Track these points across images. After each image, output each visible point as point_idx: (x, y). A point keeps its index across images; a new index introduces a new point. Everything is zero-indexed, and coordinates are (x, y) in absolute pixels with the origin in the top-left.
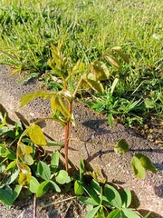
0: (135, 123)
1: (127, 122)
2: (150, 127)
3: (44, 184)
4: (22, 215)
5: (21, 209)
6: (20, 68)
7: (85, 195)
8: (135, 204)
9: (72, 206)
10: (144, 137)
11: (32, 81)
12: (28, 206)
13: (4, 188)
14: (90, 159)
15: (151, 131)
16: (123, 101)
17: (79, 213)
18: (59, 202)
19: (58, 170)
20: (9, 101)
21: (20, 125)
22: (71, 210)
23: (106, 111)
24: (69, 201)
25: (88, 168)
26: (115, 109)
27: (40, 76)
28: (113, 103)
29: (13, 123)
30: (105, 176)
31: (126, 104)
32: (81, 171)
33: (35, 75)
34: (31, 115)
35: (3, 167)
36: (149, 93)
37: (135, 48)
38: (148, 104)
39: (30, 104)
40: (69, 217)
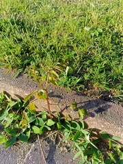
0: (81, 89)
1: (77, 89)
2: (88, 89)
3: (42, 128)
4: (33, 145)
5: (32, 142)
6: (10, 67)
7: (63, 129)
8: (86, 127)
10: (86, 95)
11: (20, 75)
12: (35, 140)
13: (20, 135)
14: (62, 111)
15: (89, 91)
16: (73, 78)
18: (51, 135)
19: (47, 120)
20: (11, 89)
21: (20, 101)
22: (57, 137)
23: (65, 85)
24: (55, 133)
25: (62, 116)
26: (70, 83)
28: (68, 80)
29: (15, 101)
30: (71, 117)
31: (75, 80)
32: (59, 118)
33: (21, 70)
34: (25, 95)
35: (17, 125)
36: (86, 69)
37: (76, 40)
38: (86, 77)
39: (24, 89)
40: (57, 140)
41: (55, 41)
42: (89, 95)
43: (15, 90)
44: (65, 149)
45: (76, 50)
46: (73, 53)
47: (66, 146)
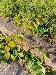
0: (46, 37)
1: (43, 37)
2: (51, 38)
3: (16, 57)
4: (9, 65)
5: (9, 63)
6: (5, 16)
9: (25, 62)
10: (48, 42)
11: (10, 21)
12: (11, 63)
13: (3, 57)
14: (30, 49)
15: (51, 40)
16: (42, 29)
17: (27, 65)
19: (20, 52)
20: (2, 29)
22: (24, 64)
23: (36, 33)
24: (24, 61)
25: (29, 52)
26: (39, 32)
27: (12, 19)
28: (38, 30)
30: (35, 55)
31: (43, 30)
32: (27, 53)
33: (11, 18)
34: (10, 34)
36: (51, 25)
37: (48, 5)
38: (51, 30)
39: (9, 30)
40: (24, 66)
41: (35, 4)
42: (50, 42)
43: (4, 30)
44: (27, 72)
45: (48, 11)
46: (45, 13)
47: (28, 71)
